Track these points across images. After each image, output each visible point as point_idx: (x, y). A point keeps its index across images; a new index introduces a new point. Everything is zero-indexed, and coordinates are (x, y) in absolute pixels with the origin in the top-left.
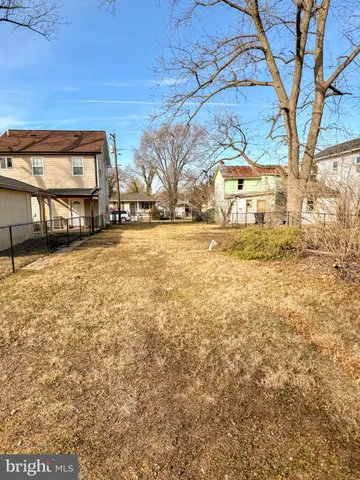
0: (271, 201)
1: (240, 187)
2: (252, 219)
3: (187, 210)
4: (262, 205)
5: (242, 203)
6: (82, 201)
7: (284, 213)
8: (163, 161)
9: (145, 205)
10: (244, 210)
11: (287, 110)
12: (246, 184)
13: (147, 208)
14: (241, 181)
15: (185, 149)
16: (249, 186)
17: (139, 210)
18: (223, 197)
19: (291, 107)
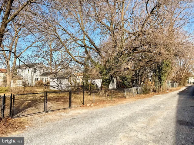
7: (6, 84)
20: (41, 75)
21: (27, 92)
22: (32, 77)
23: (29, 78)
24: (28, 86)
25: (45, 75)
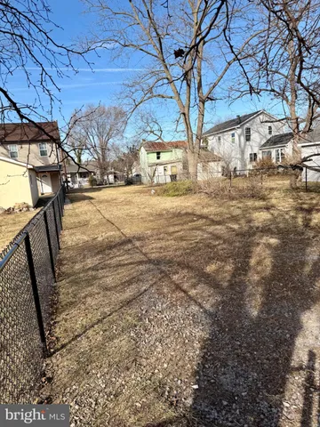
0: (180, 166)
1: (158, 158)
2: (169, 180)
3: (115, 177)
4: (174, 169)
5: (161, 169)
6: (48, 175)
7: (188, 173)
8: (91, 137)
9: (83, 175)
10: (163, 173)
11: (184, 114)
12: (162, 155)
13: (85, 177)
14: (158, 153)
15: (108, 127)
16: (165, 157)
17: (79, 179)
18: (147, 165)
19: (186, 112)
20: (264, 145)
21: (240, 191)
22: (243, 152)
23: (236, 154)
24: (236, 176)
25: (275, 143)
